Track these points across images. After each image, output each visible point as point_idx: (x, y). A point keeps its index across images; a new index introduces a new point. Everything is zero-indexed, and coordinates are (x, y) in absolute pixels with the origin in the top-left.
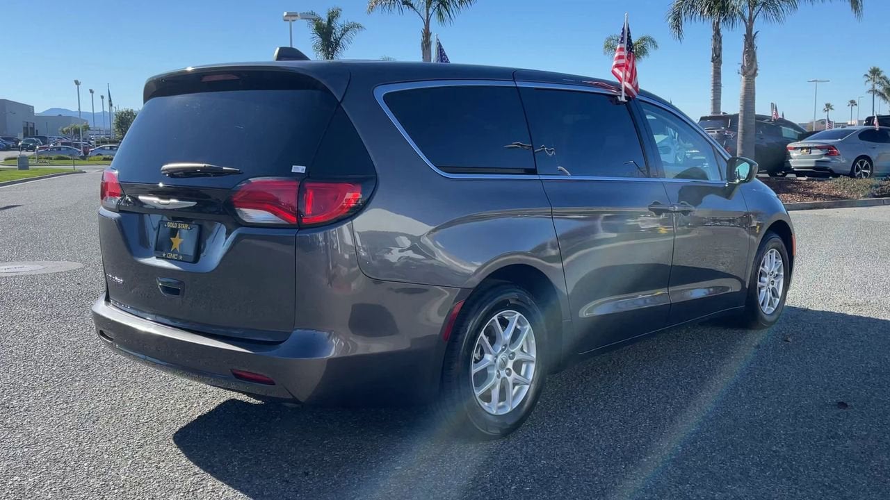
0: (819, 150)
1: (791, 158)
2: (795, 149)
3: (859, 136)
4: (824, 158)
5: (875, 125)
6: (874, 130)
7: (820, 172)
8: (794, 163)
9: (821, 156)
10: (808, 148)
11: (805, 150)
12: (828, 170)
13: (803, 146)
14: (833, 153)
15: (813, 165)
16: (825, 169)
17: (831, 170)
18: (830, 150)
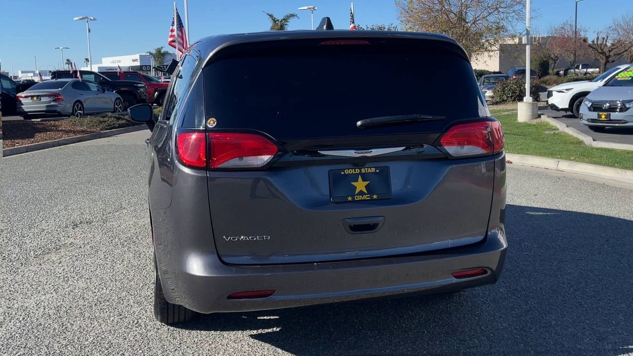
0: (47, 97)
1: (23, 105)
2: (26, 97)
3: (72, 85)
4: (52, 103)
5: (78, 78)
6: (79, 81)
7: (51, 113)
8: (26, 108)
9: (50, 102)
10: (38, 96)
11: (35, 98)
12: (57, 112)
13: (33, 94)
14: (59, 99)
15: (45, 109)
16: (55, 111)
17: (59, 112)
18: (56, 97)
